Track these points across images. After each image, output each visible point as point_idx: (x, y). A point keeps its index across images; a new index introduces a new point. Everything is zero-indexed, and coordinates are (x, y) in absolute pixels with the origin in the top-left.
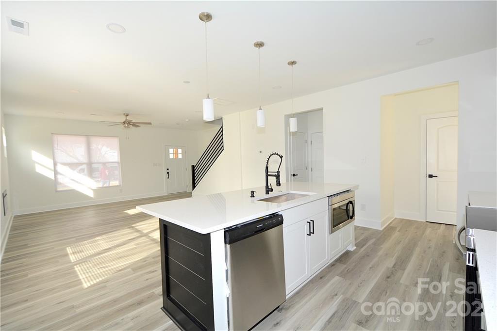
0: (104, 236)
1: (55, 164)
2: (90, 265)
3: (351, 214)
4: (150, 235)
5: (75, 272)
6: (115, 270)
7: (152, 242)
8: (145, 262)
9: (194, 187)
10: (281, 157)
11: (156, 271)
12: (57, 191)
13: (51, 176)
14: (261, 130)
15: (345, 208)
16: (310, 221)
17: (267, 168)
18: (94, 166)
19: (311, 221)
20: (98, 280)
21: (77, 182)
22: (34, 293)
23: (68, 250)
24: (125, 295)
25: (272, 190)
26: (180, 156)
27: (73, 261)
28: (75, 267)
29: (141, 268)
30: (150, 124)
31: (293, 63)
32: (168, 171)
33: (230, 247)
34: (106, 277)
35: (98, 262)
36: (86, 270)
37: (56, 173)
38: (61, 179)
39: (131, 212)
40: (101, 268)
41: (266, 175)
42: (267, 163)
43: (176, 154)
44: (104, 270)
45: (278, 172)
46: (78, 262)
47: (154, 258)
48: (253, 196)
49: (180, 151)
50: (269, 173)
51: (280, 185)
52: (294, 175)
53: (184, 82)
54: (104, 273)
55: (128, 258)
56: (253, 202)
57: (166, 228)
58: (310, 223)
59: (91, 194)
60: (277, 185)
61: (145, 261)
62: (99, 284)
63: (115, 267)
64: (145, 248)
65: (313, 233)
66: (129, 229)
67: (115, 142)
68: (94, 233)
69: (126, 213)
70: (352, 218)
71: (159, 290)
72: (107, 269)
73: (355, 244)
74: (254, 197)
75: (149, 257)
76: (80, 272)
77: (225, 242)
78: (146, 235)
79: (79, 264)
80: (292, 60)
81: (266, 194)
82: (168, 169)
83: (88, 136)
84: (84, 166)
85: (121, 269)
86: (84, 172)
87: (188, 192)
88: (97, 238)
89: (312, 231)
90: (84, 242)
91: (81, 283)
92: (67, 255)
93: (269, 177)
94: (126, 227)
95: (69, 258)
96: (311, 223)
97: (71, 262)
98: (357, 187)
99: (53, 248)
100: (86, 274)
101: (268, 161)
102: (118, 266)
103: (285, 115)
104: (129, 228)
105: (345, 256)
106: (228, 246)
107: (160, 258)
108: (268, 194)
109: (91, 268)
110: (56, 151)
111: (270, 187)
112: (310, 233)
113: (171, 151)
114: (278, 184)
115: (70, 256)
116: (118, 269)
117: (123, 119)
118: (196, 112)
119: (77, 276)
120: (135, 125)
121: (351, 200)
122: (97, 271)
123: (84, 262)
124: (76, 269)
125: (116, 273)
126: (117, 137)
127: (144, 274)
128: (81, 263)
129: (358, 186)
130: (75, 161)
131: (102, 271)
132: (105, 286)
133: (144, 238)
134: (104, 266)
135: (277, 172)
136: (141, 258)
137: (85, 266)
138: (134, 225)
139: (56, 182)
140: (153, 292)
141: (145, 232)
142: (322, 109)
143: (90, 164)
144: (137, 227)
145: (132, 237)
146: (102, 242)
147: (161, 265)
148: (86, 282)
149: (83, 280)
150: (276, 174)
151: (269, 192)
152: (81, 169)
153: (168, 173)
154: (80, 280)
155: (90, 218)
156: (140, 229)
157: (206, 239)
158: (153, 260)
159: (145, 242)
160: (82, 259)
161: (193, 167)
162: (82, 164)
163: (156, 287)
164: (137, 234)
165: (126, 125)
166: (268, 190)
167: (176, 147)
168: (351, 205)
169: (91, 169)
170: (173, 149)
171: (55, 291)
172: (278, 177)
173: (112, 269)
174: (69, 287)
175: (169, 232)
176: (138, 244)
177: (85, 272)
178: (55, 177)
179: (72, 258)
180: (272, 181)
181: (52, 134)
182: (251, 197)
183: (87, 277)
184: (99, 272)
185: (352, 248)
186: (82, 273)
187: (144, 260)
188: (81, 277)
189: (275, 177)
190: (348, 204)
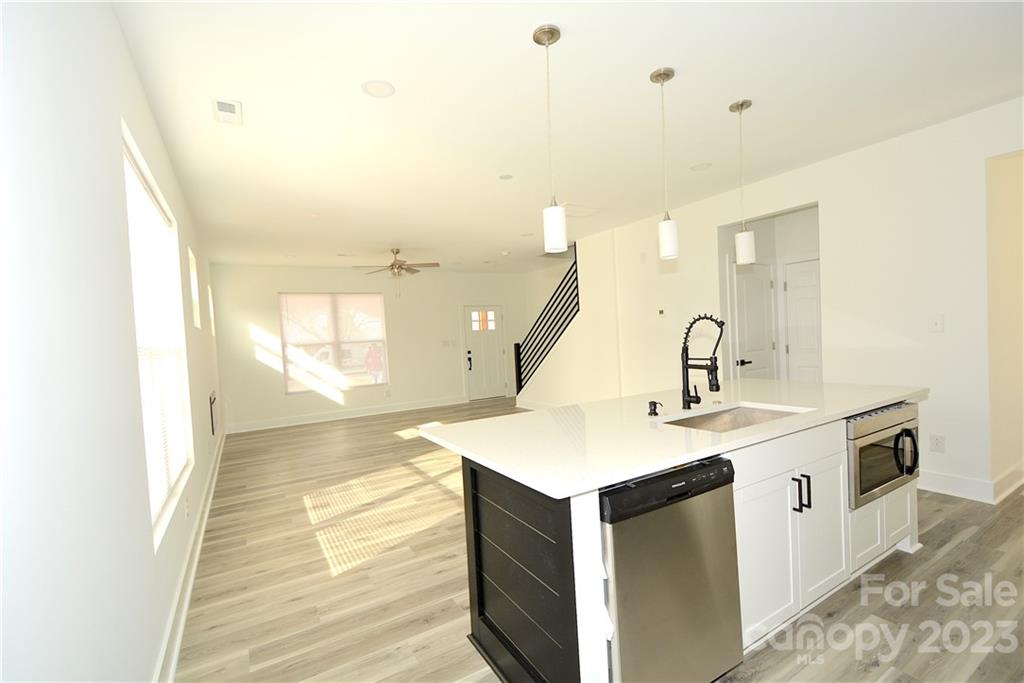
0: (362, 479)
1: (284, 346)
2: (342, 532)
3: (908, 462)
4: (443, 482)
5: (317, 544)
6: (382, 546)
7: (445, 497)
8: (436, 536)
9: (520, 387)
10: (721, 324)
11: (455, 556)
12: (287, 394)
13: (278, 366)
14: (669, 266)
15: (891, 444)
16: (797, 477)
17: (685, 350)
18: (344, 347)
19: (802, 476)
20: (354, 564)
21: (315, 376)
22: (257, 575)
23: (305, 501)
24: (401, 599)
25: (698, 400)
26: (492, 326)
27: (313, 523)
28: (317, 534)
29: (427, 546)
30: (437, 265)
31: (742, 105)
32: (469, 356)
33: (614, 530)
34: (368, 558)
35: (354, 528)
36: (334, 542)
37: (285, 361)
38: (293, 372)
39: (407, 434)
40: (359, 540)
41: (683, 367)
42: (686, 339)
43: (484, 321)
44: (364, 544)
45: (714, 360)
46: (321, 526)
47: (450, 529)
48: (653, 413)
49: (491, 315)
50: (690, 362)
51: (718, 389)
52: (743, 363)
53: (502, 178)
54: (363, 551)
55: (404, 524)
56: (654, 426)
57: (474, 474)
58: (800, 482)
59: (340, 399)
60: (711, 390)
61: (435, 534)
62: (356, 572)
63: (382, 540)
64: (433, 507)
65: (809, 506)
66: (403, 468)
67: (377, 303)
68: (345, 472)
69: (397, 436)
70: (912, 469)
71: (464, 596)
72: (369, 543)
73: (920, 537)
74: (656, 414)
75: (439, 527)
76: (325, 544)
77: (602, 519)
78: (434, 481)
79: (323, 528)
80: (740, 100)
81: (684, 408)
82: (469, 352)
83: (333, 294)
84: (329, 349)
85: (392, 545)
86: (327, 357)
87: (508, 396)
88: (351, 482)
89: (805, 502)
90: (331, 488)
91: (327, 567)
92: (303, 510)
93: (689, 370)
94: (399, 464)
95: (307, 517)
96: (804, 483)
97: (310, 524)
98: (924, 394)
99: (282, 496)
100: (335, 549)
101: (687, 334)
102: (387, 538)
103: (720, 228)
104: (404, 465)
105: (893, 566)
106: (609, 527)
107: (463, 530)
108: (689, 408)
109: (343, 539)
110: (285, 322)
111: (692, 393)
112: (802, 505)
113: (475, 315)
114: (714, 386)
115: (309, 513)
116: (387, 546)
117: (390, 260)
118: (524, 235)
119: (320, 552)
120: (411, 269)
121: (908, 426)
122: (352, 546)
123: (331, 526)
124: (319, 538)
125: (384, 552)
126: (380, 293)
127: (435, 559)
128: (327, 527)
129: (928, 390)
130: (316, 340)
131: (360, 546)
132: (367, 578)
133: (431, 486)
134: (364, 536)
135: (711, 359)
136: (427, 527)
137: (333, 534)
138: (412, 461)
139: (286, 376)
140: (451, 600)
141: (432, 474)
142: (815, 206)
143: (337, 345)
144: (417, 465)
145: (411, 484)
146: (360, 491)
147: (465, 544)
148: (335, 566)
149: (329, 561)
150: (709, 363)
151: (692, 405)
152: (324, 353)
153: (470, 359)
154: (325, 559)
155: (338, 444)
156: (423, 470)
157: (560, 510)
158: (449, 533)
159: (432, 496)
160: (328, 520)
161: (518, 347)
162: (323, 345)
163: (456, 590)
164: (418, 479)
165: (396, 271)
166: (690, 400)
167: (483, 308)
168: (908, 440)
169: (339, 353)
170: (479, 311)
171: (287, 575)
172: (712, 369)
173: (377, 544)
174: (309, 572)
175: (482, 486)
176: (421, 499)
177: (333, 545)
178: (285, 366)
179: (313, 517)
180: (699, 378)
181: (279, 293)
182: (650, 414)
183: (336, 556)
184: (356, 547)
185: (910, 546)
186: (328, 546)
187: (433, 531)
188: (327, 555)
189: (706, 371)
190: (898, 437)
